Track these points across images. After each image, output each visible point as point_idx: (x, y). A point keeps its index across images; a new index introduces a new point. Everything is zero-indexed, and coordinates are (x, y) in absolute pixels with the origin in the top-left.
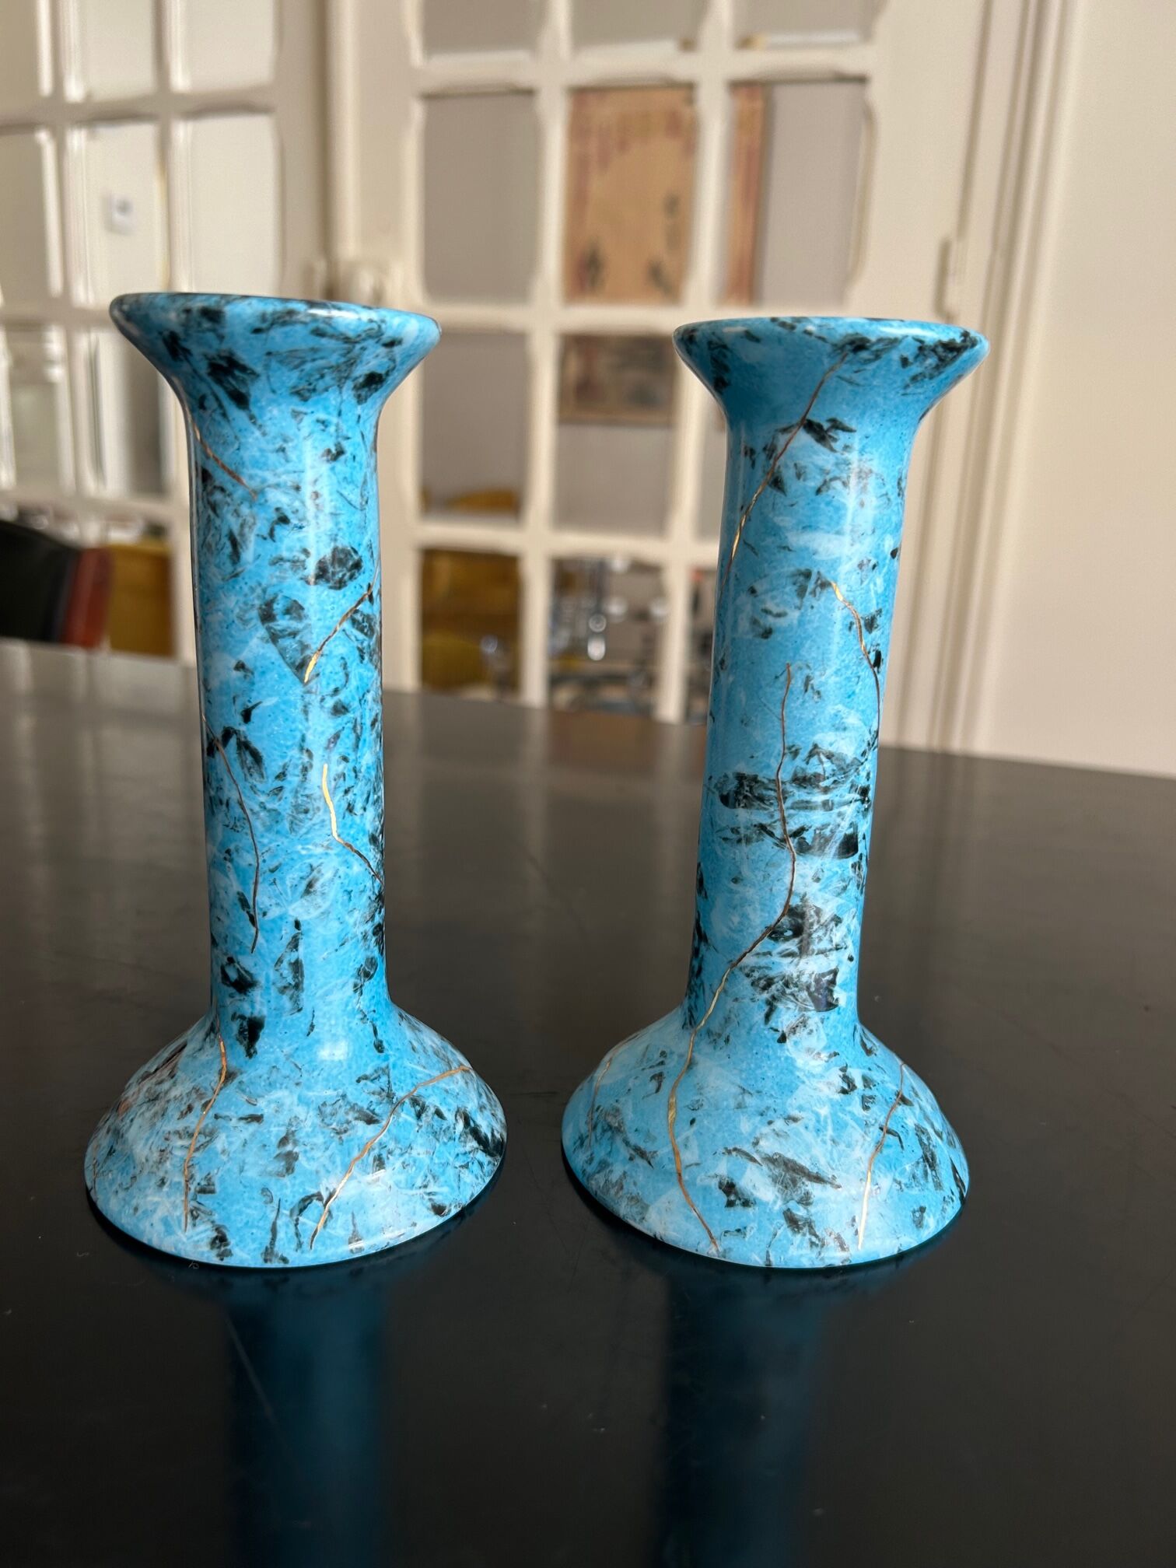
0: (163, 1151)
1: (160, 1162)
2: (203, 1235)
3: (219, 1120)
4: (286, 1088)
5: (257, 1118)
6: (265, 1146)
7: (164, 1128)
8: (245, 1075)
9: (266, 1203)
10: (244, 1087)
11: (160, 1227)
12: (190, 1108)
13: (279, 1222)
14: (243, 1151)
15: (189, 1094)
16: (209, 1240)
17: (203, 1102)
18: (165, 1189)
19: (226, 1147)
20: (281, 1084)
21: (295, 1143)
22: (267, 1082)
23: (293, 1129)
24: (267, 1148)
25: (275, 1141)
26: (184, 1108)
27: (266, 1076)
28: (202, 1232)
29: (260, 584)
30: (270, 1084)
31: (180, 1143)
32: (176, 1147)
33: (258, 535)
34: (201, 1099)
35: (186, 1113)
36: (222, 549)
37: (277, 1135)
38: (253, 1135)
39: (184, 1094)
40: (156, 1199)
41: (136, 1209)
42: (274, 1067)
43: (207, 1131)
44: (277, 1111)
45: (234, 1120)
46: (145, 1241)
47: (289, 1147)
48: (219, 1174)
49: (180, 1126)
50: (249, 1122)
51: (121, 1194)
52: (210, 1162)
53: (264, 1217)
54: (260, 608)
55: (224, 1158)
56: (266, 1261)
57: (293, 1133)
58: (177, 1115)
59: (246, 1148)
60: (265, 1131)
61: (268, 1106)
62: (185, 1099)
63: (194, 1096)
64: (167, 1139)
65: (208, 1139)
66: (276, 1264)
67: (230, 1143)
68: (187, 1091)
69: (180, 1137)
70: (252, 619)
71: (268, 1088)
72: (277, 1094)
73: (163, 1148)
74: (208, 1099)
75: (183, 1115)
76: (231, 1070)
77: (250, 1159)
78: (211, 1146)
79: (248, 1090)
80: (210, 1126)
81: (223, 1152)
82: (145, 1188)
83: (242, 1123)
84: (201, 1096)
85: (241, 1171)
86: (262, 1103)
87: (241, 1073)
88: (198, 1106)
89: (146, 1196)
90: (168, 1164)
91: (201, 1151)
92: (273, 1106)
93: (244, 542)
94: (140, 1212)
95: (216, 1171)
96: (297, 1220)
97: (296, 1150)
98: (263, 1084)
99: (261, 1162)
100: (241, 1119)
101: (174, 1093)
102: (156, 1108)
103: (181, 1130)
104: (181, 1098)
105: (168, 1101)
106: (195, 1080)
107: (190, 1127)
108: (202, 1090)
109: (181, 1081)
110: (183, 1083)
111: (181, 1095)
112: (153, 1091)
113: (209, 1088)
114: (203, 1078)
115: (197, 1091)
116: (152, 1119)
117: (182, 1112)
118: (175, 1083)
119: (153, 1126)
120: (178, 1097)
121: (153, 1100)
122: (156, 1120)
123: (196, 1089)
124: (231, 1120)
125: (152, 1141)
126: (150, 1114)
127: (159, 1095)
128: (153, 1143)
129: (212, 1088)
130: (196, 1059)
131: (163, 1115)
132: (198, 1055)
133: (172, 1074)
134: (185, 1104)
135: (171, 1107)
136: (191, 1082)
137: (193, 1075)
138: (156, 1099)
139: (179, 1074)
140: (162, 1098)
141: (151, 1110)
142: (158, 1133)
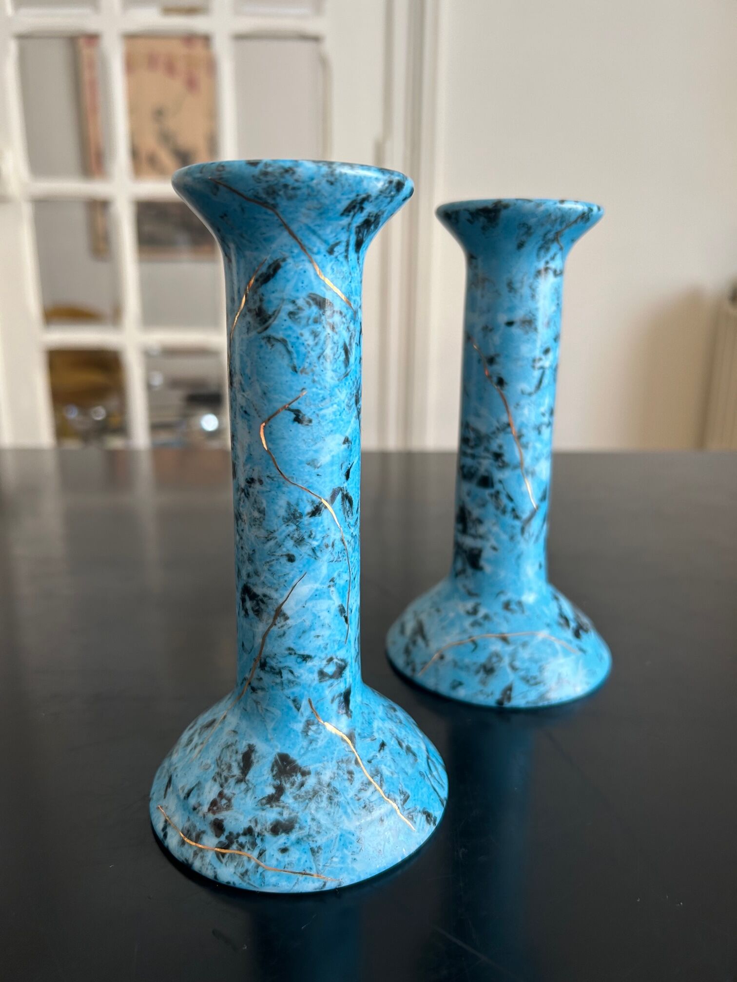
0: (365, 806)
2: (422, 822)
3: (372, 761)
4: (374, 719)
5: (383, 745)
6: (399, 753)
7: (349, 797)
8: (357, 729)
9: (424, 779)
10: (363, 735)
12: (350, 773)
13: (432, 783)
14: (397, 764)
15: (339, 768)
16: (426, 822)
17: (353, 762)
19: (390, 770)
20: (371, 719)
21: (403, 741)
23: (395, 735)
25: (398, 747)
26: (346, 776)
27: (364, 721)
28: (420, 822)
30: (369, 723)
31: (368, 793)
32: (369, 797)
33: (356, 343)
34: (351, 762)
36: (339, 356)
37: (396, 744)
38: (391, 753)
39: (336, 771)
42: (362, 713)
43: (374, 773)
44: (384, 733)
45: (378, 754)
46: (399, 860)
47: (404, 745)
48: (403, 784)
49: (357, 784)
50: (383, 749)
52: (393, 784)
53: (428, 786)
55: (395, 776)
56: (443, 806)
57: (397, 737)
58: (347, 784)
59: (396, 762)
60: (391, 747)
61: (379, 734)
62: (341, 772)
63: (344, 765)
64: (359, 800)
65: (379, 775)
66: (445, 803)
67: (390, 766)
68: (336, 767)
69: (366, 790)
71: (370, 726)
72: (375, 725)
73: (363, 805)
74: (354, 759)
75: (351, 780)
76: (348, 733)
77: (403, 765)
78: (384, 777)
79: (366, 735)
80: (372, 769)
81: (392, 773)
83: (382, 751)
84: (348, 761)
85: (407, 774)
86: (376, 735)
87: (355, 730)
88: (352, 767)
90: (375, 807)
91: (384, 784)
92: (380, 732)
93: (352, 348)
95: (400, 786)
96: (433, 776)
97: (406, 744)
98: (367, 725)
99: (406, 763)
100: (379, 751)
101: (326, 777)
102: (325, 796)
103: (360, 787)
104: (336, 775)
105: (329, 785)
106: (332, 758)
107: (363, 781)
108: (344, 758)
109: (322, 769)
110: (325, 768)
111: (334, 773)
112: (303, 794)
113: (347, 753)
114: (336, 753)
115: (342, 761)
116: (331, 803)
117: (349, 779)
118: (318, 774)
119: (338, 804)
120: (333, 776)
121: (314, 796)
122: (336, 800)
123: (339, 762)
124: (377, 756)
125: (349, 811)
126: (325, 803)
127: (314, 790)
128: (352, 810)
129: (349, 751)
130: (315, 749)
131: (337, 793)
132: (314, 746)
133: (305, 774)
134: (344, 774)
135: (336, 784)
136: (332, 761)
137: (326, 758)
138: (315, 793)
139: (312, 768)
140: (320, 788)
141: (322, 801)
142: (348, 803)
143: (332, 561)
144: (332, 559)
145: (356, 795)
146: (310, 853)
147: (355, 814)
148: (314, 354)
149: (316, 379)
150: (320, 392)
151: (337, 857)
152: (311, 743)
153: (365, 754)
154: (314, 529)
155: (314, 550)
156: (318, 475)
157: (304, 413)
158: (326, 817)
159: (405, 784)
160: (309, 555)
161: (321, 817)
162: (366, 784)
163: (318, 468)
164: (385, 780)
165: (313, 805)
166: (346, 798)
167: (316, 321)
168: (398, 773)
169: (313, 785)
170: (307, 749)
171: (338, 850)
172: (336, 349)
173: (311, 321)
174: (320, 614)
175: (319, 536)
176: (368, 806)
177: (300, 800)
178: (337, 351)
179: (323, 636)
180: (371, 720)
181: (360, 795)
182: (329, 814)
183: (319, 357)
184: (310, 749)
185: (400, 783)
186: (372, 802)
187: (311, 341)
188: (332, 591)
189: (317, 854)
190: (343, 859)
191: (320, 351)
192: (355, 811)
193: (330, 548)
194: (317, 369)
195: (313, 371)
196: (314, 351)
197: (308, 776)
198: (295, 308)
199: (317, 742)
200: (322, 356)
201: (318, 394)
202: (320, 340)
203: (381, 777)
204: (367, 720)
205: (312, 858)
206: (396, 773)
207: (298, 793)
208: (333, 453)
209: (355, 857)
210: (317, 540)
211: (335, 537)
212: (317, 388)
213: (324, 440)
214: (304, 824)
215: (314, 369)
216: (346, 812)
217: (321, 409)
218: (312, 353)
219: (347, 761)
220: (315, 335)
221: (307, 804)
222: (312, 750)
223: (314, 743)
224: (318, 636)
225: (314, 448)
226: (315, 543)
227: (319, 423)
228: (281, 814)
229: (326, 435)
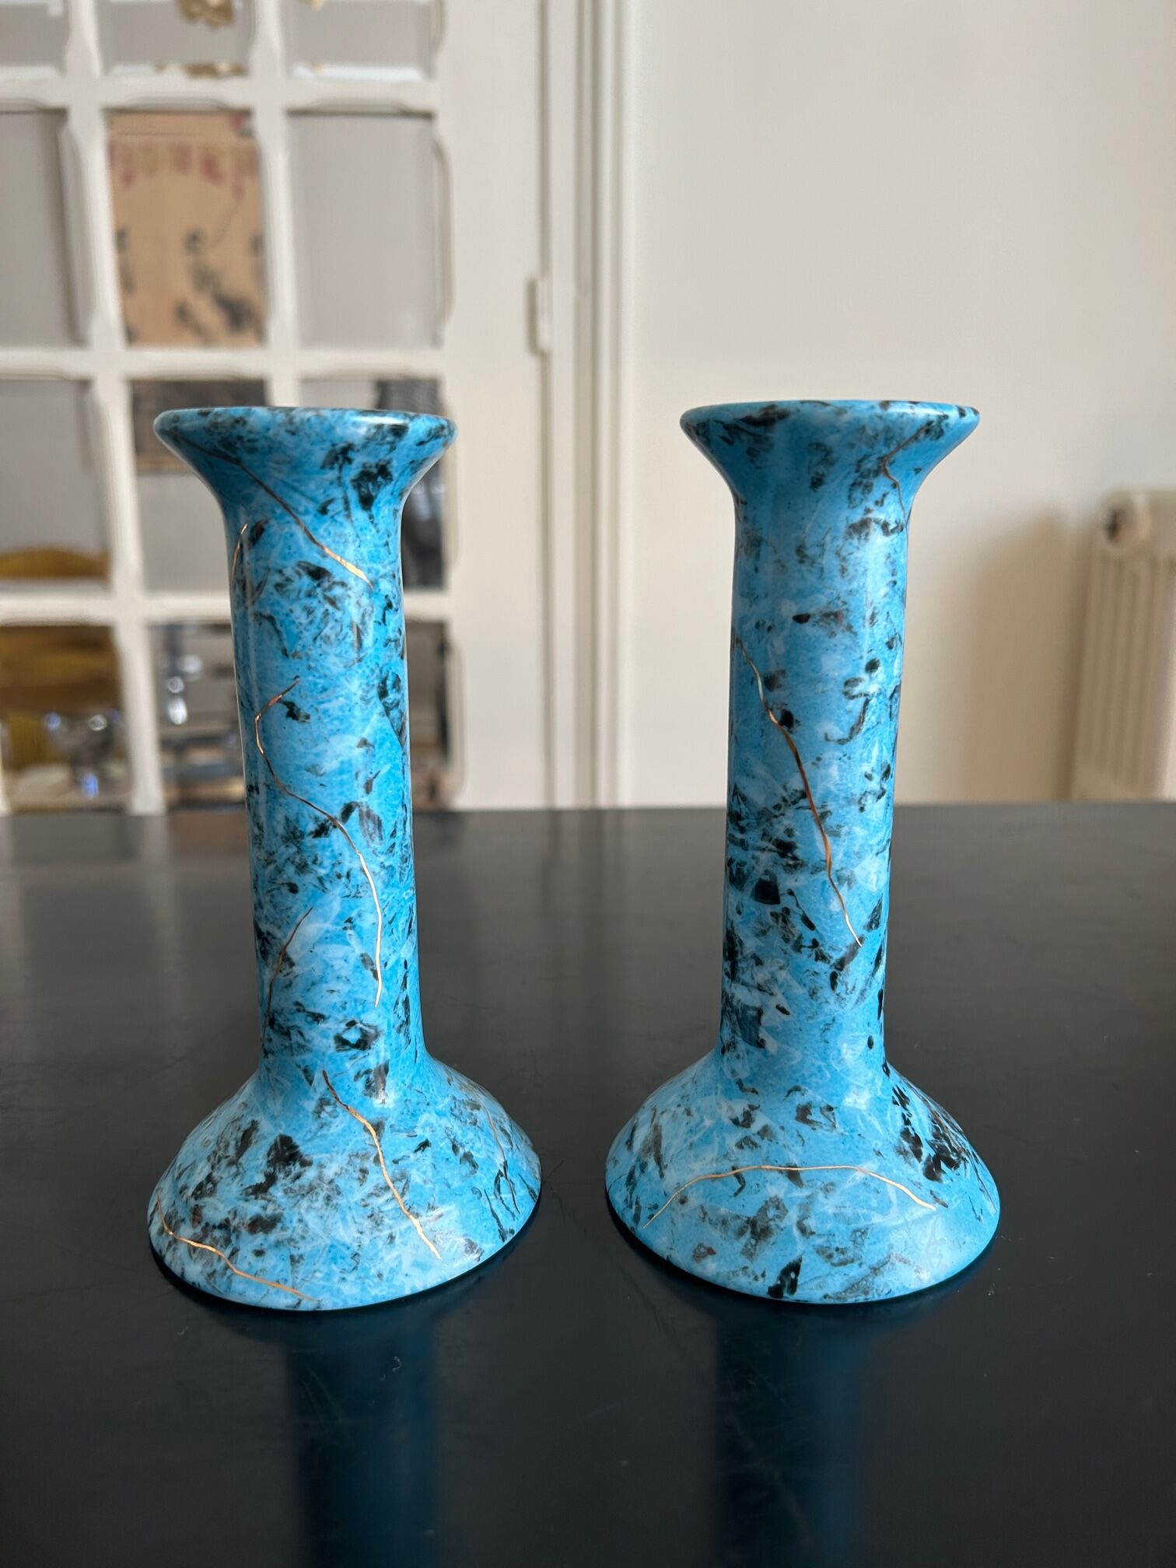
0: (372, 1215)
1: (378, 1225)
2: (457, 1251)
3: (400, 1162)
4: (424, 1111)
5: (425, 1145)
6: (448, 1159)
7: (352, 1201)
8: (390, 1119)
9: (479, 1198)
10: (397, 1128)
11: (415, 1272)
12: (364, 1172)
13: (494, 1207)
14: (438, 1172)
15: (350, 1163)
16: (465, 1252)
17: (372, 1159)
18: (397, 1241)
19: (424, 1177)
20: (420, 1110)
21: (463, 1146)
22: (410, 1114)
23: (452, 1137)
24: (450, 1160)
25: (450, 1152)
26: (357, 1174)
27: (405, 1111)
28: (452, 1251)
29: (378, 665)
30: (413, 1114)
31: (381, 1200)
32: (381, 1205)
33: (375, 622)
34: (368, 1158)
35: (364, 1177)
36: (344, 638)
37: (448, 1148)
38: (433, 1157)
39: (345, 1167)
40: (395, 1254)
41: (380, 1275)
42: (406, 1101)
43: (398, 1176)
44: (433, 1131)
45: (412, 1155)
46: (408, 1292)
47: (461, 1151)
48: (437, 1198)
49: (368, 1187)
50: (423, 1150)
51: (351, 1277)
52: (422, 1195)
53: (484, 1209)
54: (379, 686)
55: (429, 1185)
56: (504, 1240)
57: (454, 1139)
58: (356, 1184)
59: (438, 1169)
60: (439, 1149)
61: (424, 1131)
63: (358, 1161)
64: (365, 1206)
65: (404, 1181)
66: (509, 1238)
67: (424, 1173)
68: (346, 1162)
69: (378, 1196)
70: (372, 698)
71: (414, 1118)
72: (423, 1118)
73: (369, 1214)
74: (375, 1155)
75: (362, 1181)
76: (375, 1122)
77: (448, 1175)
78: (411, 1184)
79: (402, 1128)
80: (396, 1171)
81: (425, 1182)
82: (376, 1254)
83: (419, 1153)
84: (365, 1157)
85: (449, 1186)
86: (419, 1131)
87: (386, 1120)
88: (369, 1165)
89: (382, 1259)
90: (386, 1220)
91: (408, 1193)
92: (427, 1129)
93: (365, 629)
94: (385, 1275)
95: (432, 1199)
96: (501, 1198)
97: (467, 1150)
98: (408, 1117)
99: (455, 1172)
100: (416, 1151)
101: (329, 1173)
102: (323, 1194)
103: (372, 1191)
104: (344, 1171)
105: (331, 1182)
106: (344, 1150)
107: (379, 1184)
108: (360, 1152)
109: (327, 1160)
110: (331, 1161)
111: (342, 1169)
112: (296, 1188)
113: (367, 1146)
114: (351, 1144)
115: (357, 1155)
116: (327, 1204)
117: (359, 1179)
118: (321, 1166)
119: (336, 1207)
120: (339, 1173)
121: (308, 1193)
122: (335, 1202)
123: (353, 1155)
124: (409, 1157)
125: (349, 1218)
126: (320, 1203)
127: (310, 1185)
128: (353, 1218)
129: (370, 1145)
130: (325, 1135)
131: (339, 1193)
132: (324, 1131)
133: (306, 1164)
134: (354, 1171)
135: (341, 1183)
136: (342, 1154)
137: (336, 1149)
138: (312, 1189)
139: (315, 1158)
140: (318, 1184)
141: (317, 1200)
142: (350, 1207)
143: (348, 896)
144: (347, 893)
145: (363, 1200)
146: (288, 1261)
147: (355, 1223)
148: (308, 636)
149: (313, 664)
150: (318, 681)
151: (321, 1272)
152: (322, 1127)
153: (391, 1152)
154: (319, 853)
155: (320, 880)
156: (321, 785)
157: (299, 706)
158: (317, 1220)
159: (440, 1198)
160: (315, 886)
161: (312, 1220)
162: (381, 1188)
163: (321, 775)
164: (410, 1188)
165: (305, 1203)
166: (348, 1202)
167: (309, 595)
168: (435, 1183)
169: (311, 1179)
170: (316, 1134)
171: (324, 1263)
172: (339, 628)
173: (302, 595)
174: (334, 963)
175: (327, 863)
176: (375, 1216)
177: (291, 1195)
178: (341, 630)
179: (339, 991)
180: (418, 1112)
181: (369, 1201)
182: (321, 1217)
183: (315, 639)
184: (319, 1134)
185: (433, 1196)
186: (382, 1212)
187: (303, 619)
188: (350, 935)
189: (297, 1265)
190: (328, 1276)
191: (317, 631)
192: (357, 1220)
193: (344, 880)
194: (314, 653)
195: (307, 654)
196: (308, 631)
197: (307, 1167)
198: (283, 578)
199: (330, 1127)
200: (319, 638)
201: (316, 684)
202: (315, 617)
203: (406, 1183)
204: (411, 1111)
205: (290, 1268)
206: (431, 1182)
207: (290, 1186)
208: (341, 759)
209: (345, 1276)
210: (324, 868)
211: (351, 865)
212: (314, 676)
213: (328, 741)
214: (288, 1225)
215: (309, 652)
216: (343, 1219)
217: (322, 703)
218: (306, 634)
219: (363, 1156)
220: (309, 612)
221: (298, 1201)
222: (321, 1136)
223: (325, 1128)
224: (332, 991)
225: (315, 750)
226: (322, 872)
227: (319, 719)
228: (264, 1208)
229: (330, 735)
